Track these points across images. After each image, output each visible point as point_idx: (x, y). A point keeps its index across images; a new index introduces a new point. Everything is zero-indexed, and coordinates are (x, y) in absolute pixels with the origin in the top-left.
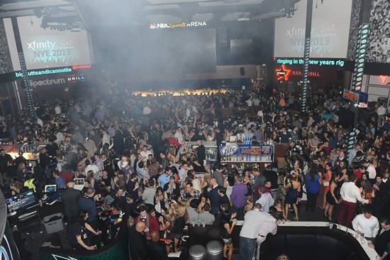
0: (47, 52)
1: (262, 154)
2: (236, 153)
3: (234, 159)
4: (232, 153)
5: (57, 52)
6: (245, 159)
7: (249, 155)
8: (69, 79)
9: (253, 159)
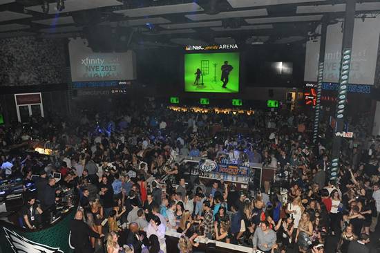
0: (97, 67)
1: (239, 174)
2: (214, 171)
3: (212, 177)
4: (210, 170)
5: (104, 68)
6: (222, 177)
7: (226, 174)
8: (113, 92)
9: (229, 179)
